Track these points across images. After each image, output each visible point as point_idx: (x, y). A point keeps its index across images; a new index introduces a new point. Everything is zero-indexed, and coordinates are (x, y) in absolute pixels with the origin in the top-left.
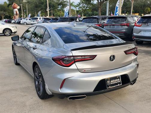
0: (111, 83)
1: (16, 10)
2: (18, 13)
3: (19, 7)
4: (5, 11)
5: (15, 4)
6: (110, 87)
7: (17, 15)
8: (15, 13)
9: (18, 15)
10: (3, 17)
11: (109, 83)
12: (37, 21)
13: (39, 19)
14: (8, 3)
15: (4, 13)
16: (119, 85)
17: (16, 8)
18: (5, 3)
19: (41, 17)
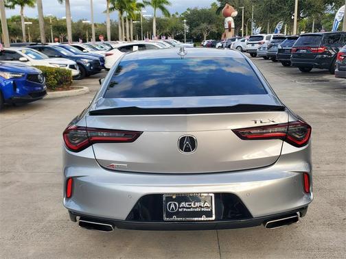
0: (180, 210)
1: (230, 19)
2: (233, 25)
3: (235, 13)
4: (210, 23)
5: (228, 7)
6: (175, 218)
7: (230, 30)
8: (226, 26)
9: (233, 30)
10: (205, 36)
11: (172, 206)
12: (260, 43)
13: (265, 38)
14: (219, 4)
15: (209, 27)
16: (204, 218)
17: (230, 16)
18: (214, 4)
19: (272, 35)
